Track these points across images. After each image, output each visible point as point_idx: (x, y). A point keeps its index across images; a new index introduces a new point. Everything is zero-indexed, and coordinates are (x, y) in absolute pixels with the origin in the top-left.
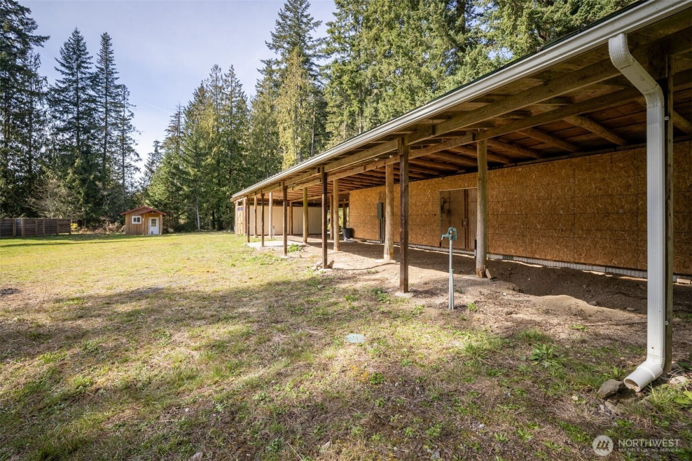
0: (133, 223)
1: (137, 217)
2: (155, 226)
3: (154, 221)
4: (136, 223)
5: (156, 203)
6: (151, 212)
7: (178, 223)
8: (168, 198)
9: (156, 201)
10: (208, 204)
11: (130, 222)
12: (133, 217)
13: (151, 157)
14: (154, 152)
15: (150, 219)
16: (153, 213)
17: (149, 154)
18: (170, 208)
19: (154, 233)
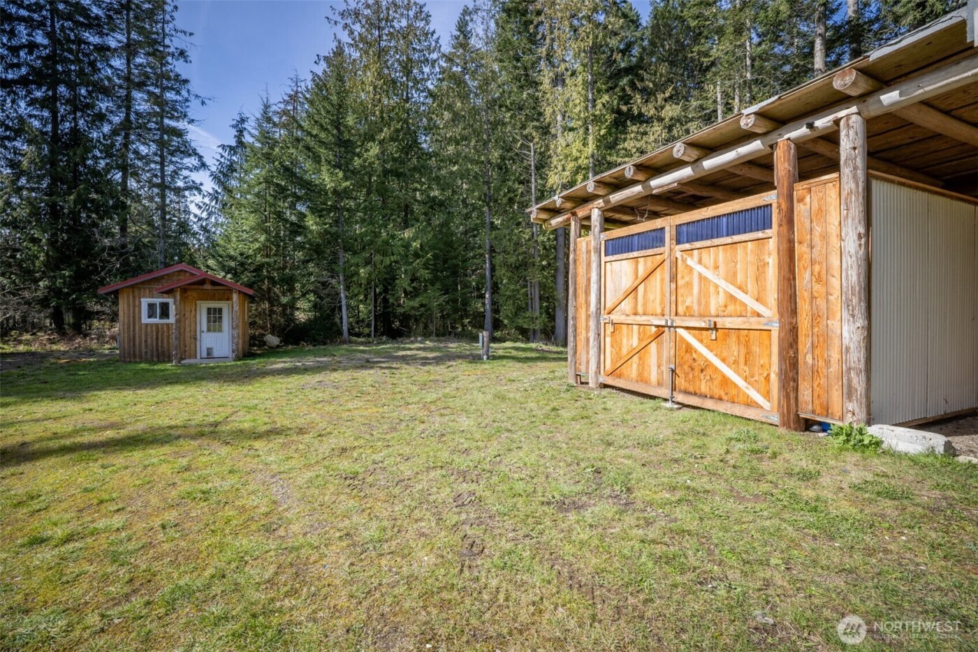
0: (145, 320)
1: (158, 301)
2: (220, 330)
3: (215, 316)
4: (156, 320)
5: (233, 264)
6: (202, 282)
7: (291, 319)
8: (264, 249)
9: (231, 258)
10: (368, 268)
11: (135, 317)
12: (145, 302)
13: (226, 155)
14: (234, 144)
15: (203, 306)
16: (208, 287)
17: (223, 147)
18: (271, 279)
19: (215, 354)
